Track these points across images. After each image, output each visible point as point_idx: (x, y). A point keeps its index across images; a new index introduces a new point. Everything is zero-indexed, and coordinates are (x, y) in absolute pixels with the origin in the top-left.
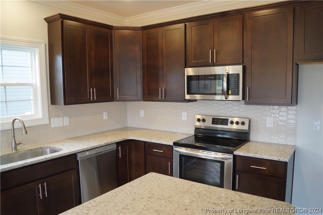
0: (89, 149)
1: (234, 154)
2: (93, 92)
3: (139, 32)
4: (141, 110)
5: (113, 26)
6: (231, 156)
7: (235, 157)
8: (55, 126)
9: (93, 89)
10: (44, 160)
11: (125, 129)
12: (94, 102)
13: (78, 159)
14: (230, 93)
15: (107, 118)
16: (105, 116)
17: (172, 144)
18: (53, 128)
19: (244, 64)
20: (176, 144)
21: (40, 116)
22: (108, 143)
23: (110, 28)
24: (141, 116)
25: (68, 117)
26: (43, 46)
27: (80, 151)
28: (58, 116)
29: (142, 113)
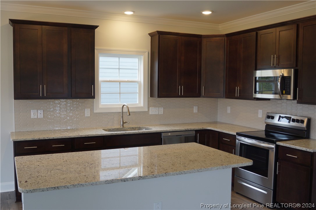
0: (171, 131)
1: (277, 144)
2: (181, 89)
3: (224, 38)
4: (228, 107)
5: (202, 35)
6: (273, 146)
7: (277, 147)
8: (152, 114)
9: (181, 87)
13: (162, 137)
14: (284, 93)
15: (197, 112)
16: (195, 110)
17: (235, 134)
18: (151, 115)
19: (297, 68)
20: (239, 134)
21: (142, 105)
22: (188, 129)
23: (199, 37)
24: (228, 112)
25: (163, 108)
26: (147, 54)
27: (163, 131)
28: (155, 106)
29: (229, 110)
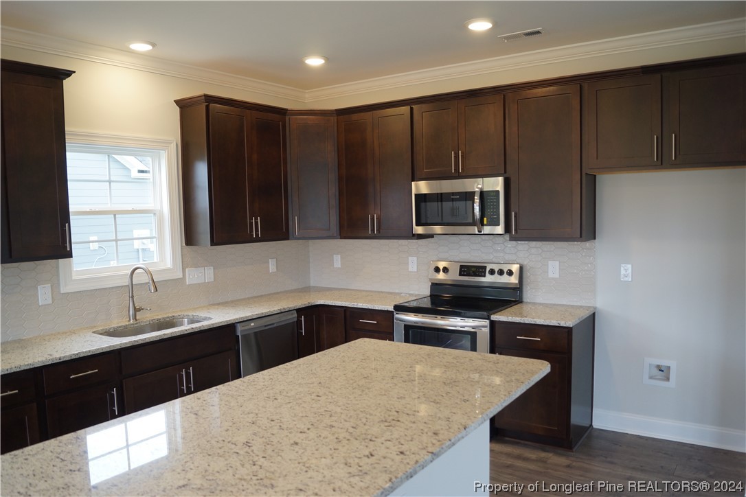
0: (255, 317)
1: (492, 319)
2: (256, 222)
3: (332, 118)
4: (334, 256)
5: (286, 110)
6: (486, 323)
7: (493, 323)
8: (192, 283)
9: (256, 219)
10: (190, 332)
11: (307, 290)
12: (257, 240)
13: (239, 333)
14: (485, 222)
15: (275, 270)
16: (272, 267)
17: (391, 308)
18: (189, 285)
19: (507, 175)
20: (400, 308)
21: (169, 264)
22: (284, 309)
23: (282, 112)
24: (335, 265)
25: (212, 268)
26: (173, 146)
27: (241, 320)
28: (196, 266)
29: (337, 261)
